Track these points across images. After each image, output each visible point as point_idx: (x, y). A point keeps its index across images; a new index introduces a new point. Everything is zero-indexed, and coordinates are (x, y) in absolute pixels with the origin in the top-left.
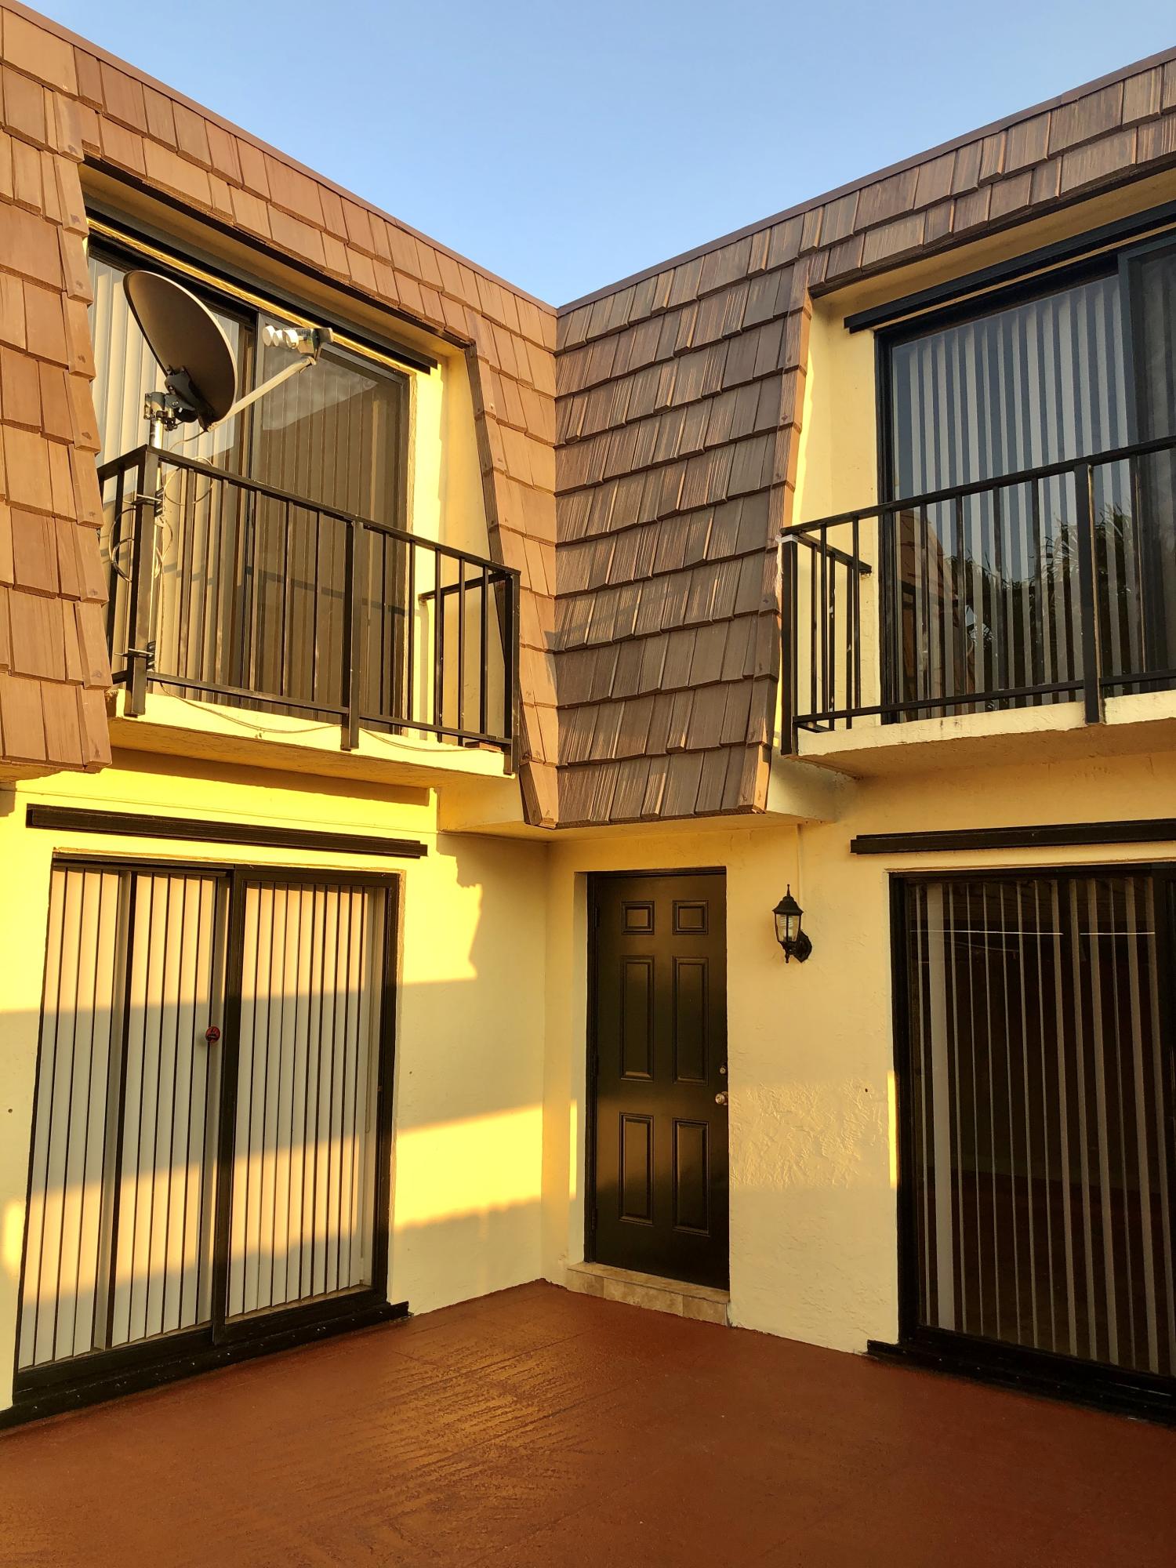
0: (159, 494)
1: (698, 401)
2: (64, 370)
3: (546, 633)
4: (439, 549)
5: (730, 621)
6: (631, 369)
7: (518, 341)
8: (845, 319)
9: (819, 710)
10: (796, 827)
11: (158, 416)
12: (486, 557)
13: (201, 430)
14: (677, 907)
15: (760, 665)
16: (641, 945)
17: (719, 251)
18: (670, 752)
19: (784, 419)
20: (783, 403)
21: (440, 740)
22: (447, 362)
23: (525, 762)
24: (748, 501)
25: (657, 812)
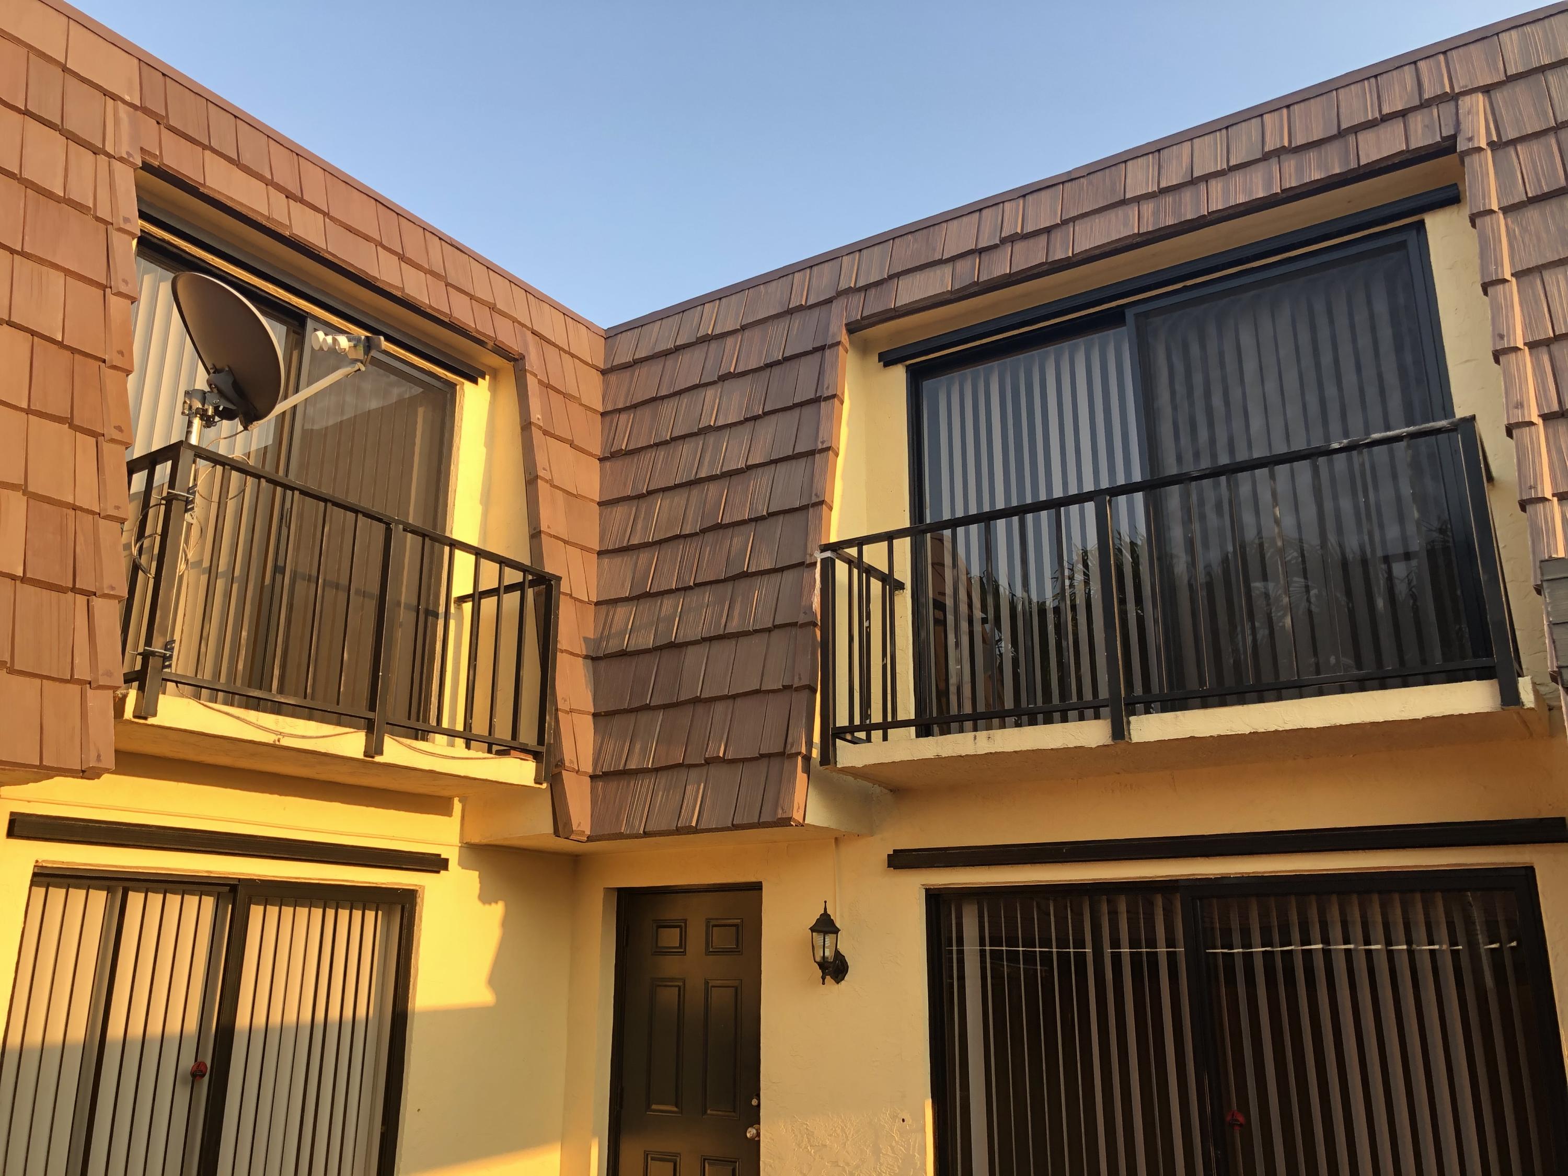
0: (191, 490)
1: (740, 423)
2: (101, 363)
3: (586, 639)
4: (479, 553)
5: (770, 631)
6: (677, 389)
7: (566, 357)
8: (880, 354)
9: (857, 721)
10: (833, 841)
11: (196, 413)
12: (527, 561)
13: (241, 428)
14: (710, 925)
15: (800, 675)
16: (671, 967)
17: (762, 286)
18: (708, 762)
19: (823, 443)
20: (821, 428)
21: (468, 747)
22: (495, 374)
23: (556, 771)
24: (788, 516)
25: (694, 824)
